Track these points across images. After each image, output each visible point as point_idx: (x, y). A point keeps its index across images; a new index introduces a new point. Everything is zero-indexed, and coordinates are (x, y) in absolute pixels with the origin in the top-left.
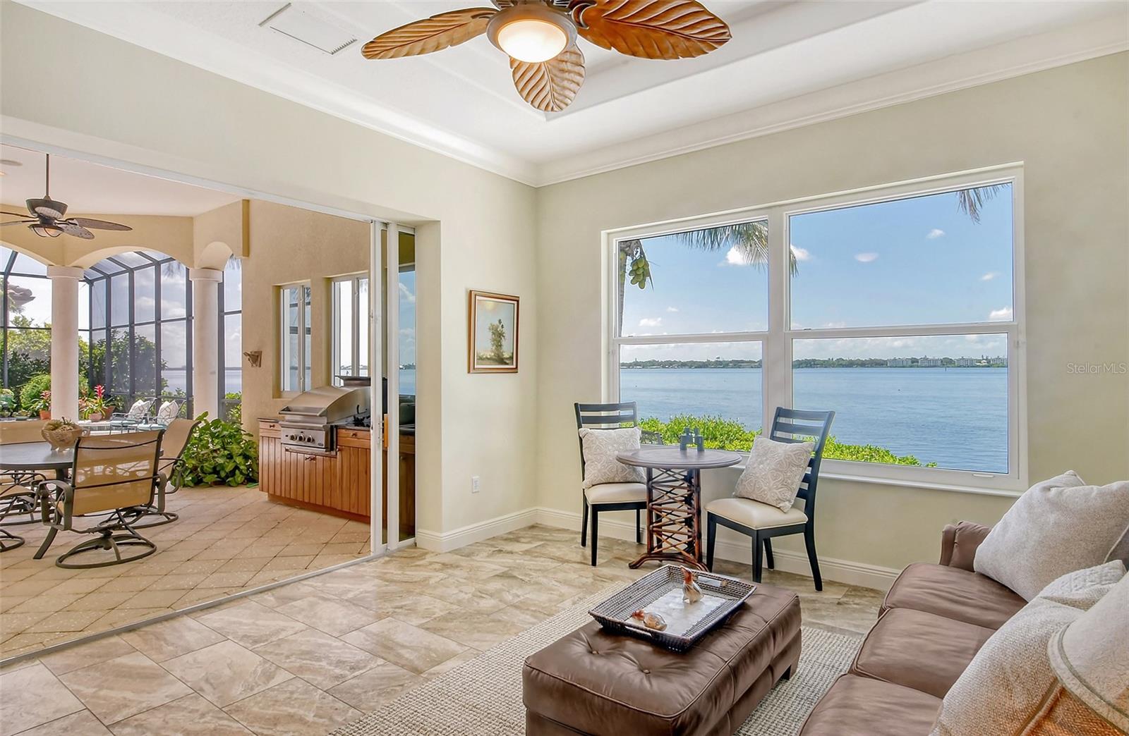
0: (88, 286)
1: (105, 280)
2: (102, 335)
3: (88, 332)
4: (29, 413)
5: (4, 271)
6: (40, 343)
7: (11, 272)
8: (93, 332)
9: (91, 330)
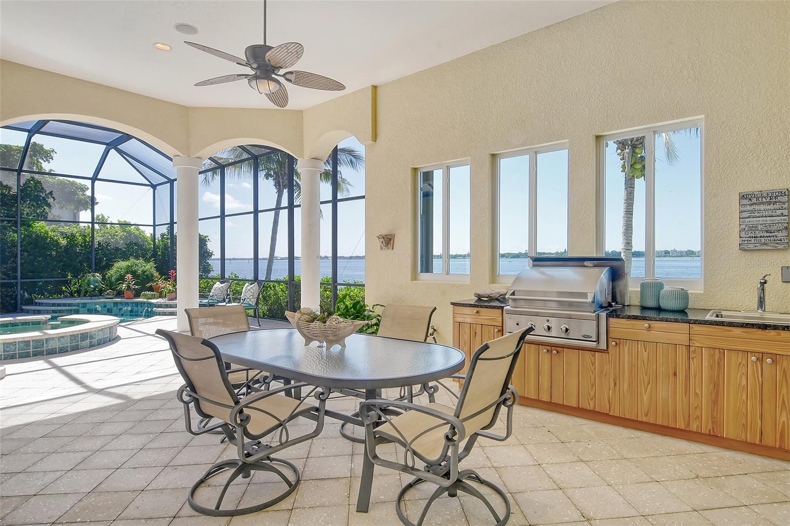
0: (152, 190)
1: (169, 184)
2: (164, 230)
3: (152, 227)
4: (115, 292)
5: (91, 177)
6: (117, 236)
7: (98, 178)
8: (156, 227)
9: (154, 226)
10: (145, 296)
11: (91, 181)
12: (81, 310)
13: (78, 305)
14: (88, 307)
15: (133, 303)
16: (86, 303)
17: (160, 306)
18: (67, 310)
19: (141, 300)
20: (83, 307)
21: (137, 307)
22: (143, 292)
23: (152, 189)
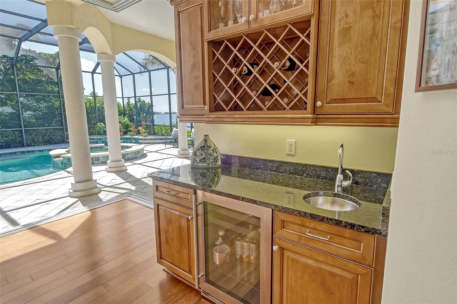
10: (130, 134)
11: (91, 74)
12: (99, 142)
13: (97, 139)
14: (102, 140)
15: (124, 138)
16: (101, 138)
17: (142, 140)
18: (92, 142)
19: (127, 136)
20: (100, 140)
21: (127, 140)
22: (129, 133)
23: (120, 78)
